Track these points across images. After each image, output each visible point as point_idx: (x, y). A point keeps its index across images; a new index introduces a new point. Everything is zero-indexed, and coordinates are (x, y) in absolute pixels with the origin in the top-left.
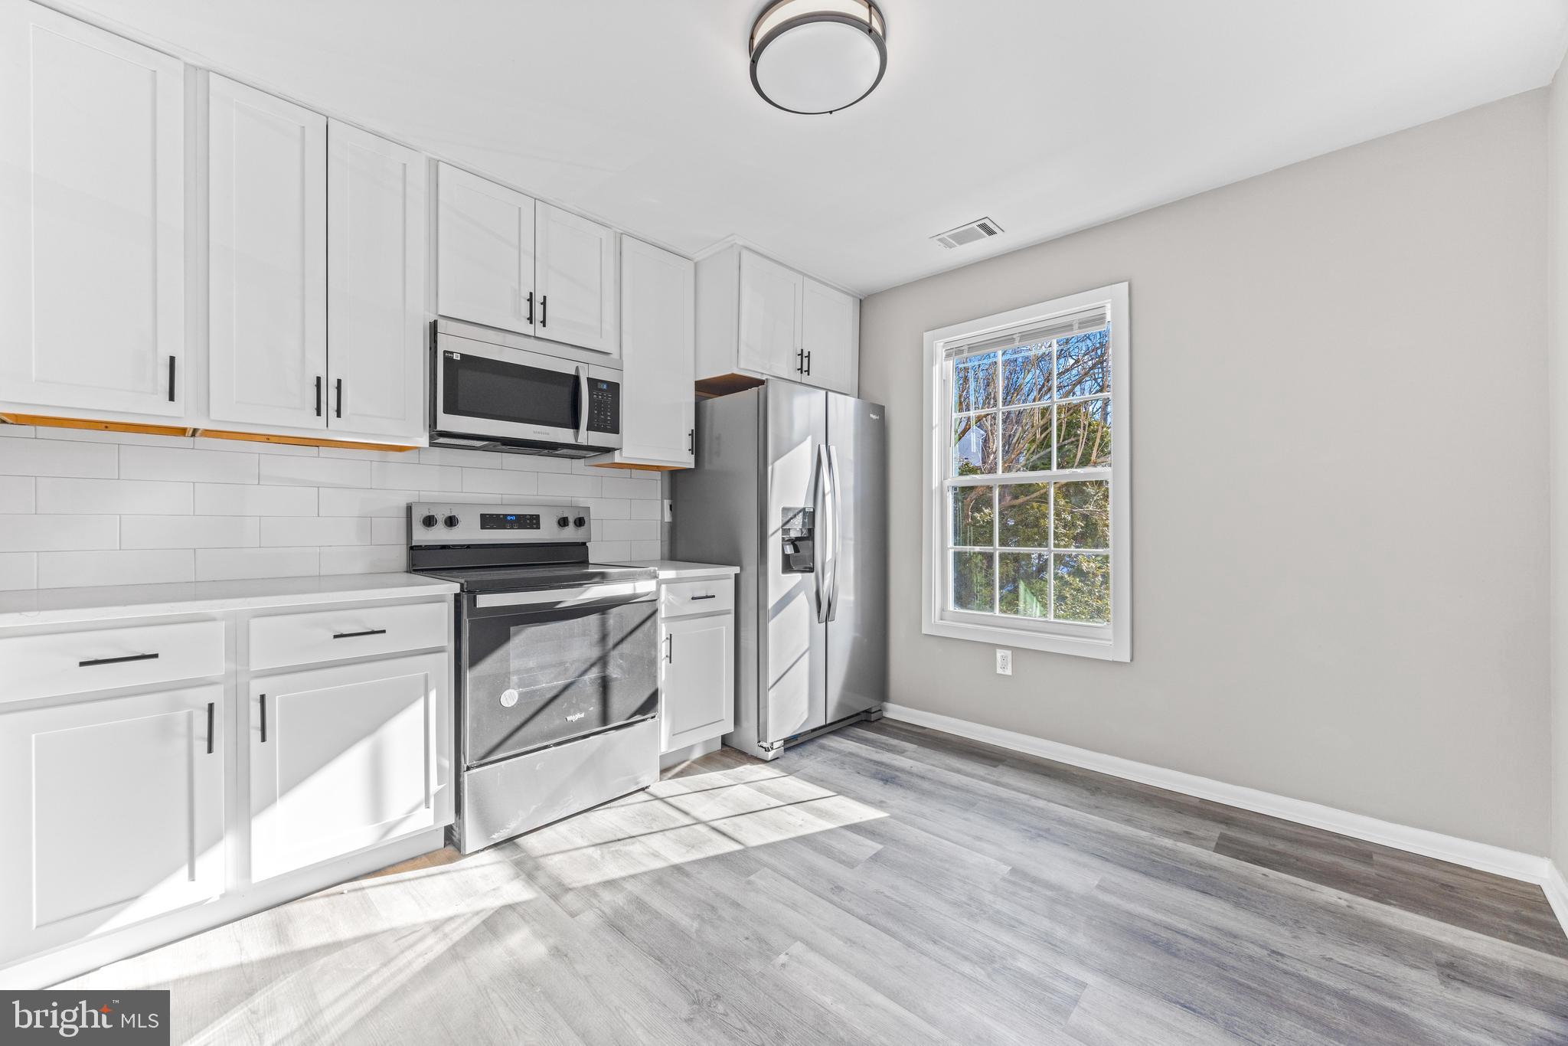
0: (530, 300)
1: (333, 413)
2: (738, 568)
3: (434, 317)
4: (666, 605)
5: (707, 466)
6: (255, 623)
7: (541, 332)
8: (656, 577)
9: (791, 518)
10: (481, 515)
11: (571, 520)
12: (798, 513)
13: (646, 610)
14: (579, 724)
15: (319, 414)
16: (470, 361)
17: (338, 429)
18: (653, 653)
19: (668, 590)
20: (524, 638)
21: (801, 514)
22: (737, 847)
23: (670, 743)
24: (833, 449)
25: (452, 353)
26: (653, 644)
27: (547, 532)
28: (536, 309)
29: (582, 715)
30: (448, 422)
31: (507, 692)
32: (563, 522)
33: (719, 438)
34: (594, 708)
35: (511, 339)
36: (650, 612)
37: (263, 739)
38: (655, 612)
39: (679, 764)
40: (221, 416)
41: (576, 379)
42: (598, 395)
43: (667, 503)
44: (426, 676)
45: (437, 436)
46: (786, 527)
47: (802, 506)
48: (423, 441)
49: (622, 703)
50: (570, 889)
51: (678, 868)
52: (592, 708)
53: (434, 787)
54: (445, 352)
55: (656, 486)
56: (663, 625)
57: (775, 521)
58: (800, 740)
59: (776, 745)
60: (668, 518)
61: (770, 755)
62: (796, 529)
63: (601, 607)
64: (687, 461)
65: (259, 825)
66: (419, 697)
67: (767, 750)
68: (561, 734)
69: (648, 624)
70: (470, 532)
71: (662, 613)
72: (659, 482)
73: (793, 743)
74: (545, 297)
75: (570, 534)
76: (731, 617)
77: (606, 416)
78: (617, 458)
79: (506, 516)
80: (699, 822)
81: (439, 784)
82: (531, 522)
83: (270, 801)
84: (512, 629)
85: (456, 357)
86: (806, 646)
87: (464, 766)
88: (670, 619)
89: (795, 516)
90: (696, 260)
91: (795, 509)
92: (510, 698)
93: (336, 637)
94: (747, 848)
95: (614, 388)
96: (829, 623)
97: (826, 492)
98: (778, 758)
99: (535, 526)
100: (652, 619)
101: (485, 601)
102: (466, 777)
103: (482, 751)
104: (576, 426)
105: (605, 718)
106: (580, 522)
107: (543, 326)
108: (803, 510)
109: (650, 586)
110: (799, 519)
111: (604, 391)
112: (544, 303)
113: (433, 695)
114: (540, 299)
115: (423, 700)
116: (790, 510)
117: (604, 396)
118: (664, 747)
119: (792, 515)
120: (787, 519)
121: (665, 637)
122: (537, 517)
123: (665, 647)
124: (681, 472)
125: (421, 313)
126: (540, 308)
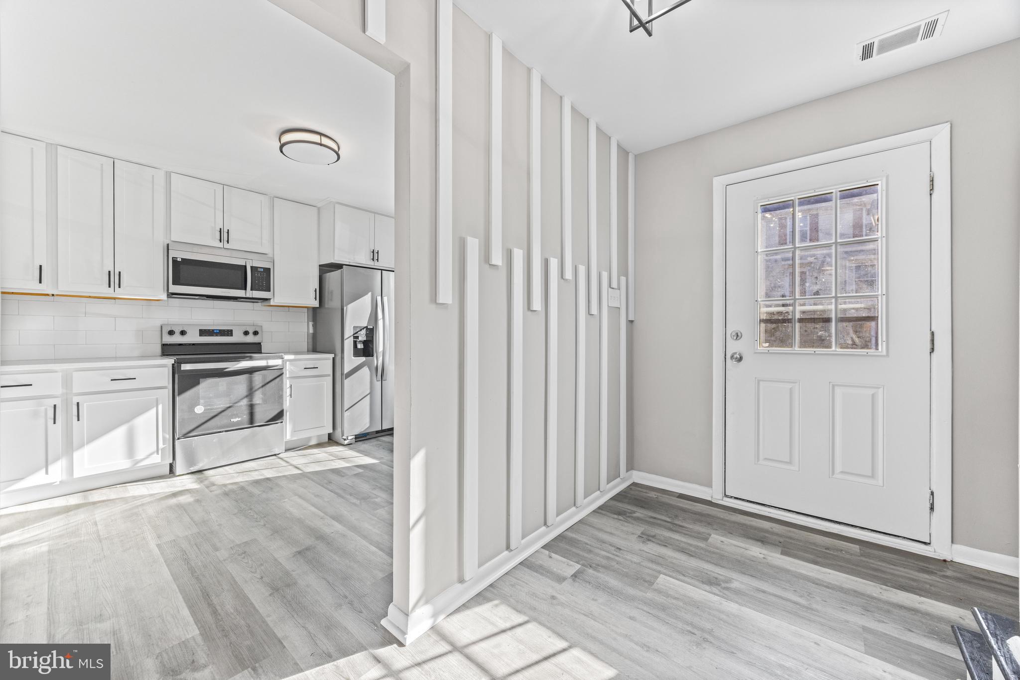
0: (220, 231)
1: (117, 286)
2: (333, 355)
3: (168, 242)
4: (289, 372)
5: (326, 306)
6: (75, 374)
7: (226, 246)
8: (282, 358)
10: (200, 330)
11: (251, 332)
12: (363, 329)
13: (278, 373)
14: (238, 423)
15: (110, 287)
16: (185, 261)
17: (119, 293)
18: (281, 393)
19: (290, 364)
20: (206, 385)
21: (365, 329)
22: (300, 472)
23: (292, 435)
24: (385, 299)
25: (177, 258)
26: (281, 389)
27: (237, 337)
28: (224, 235)
29: (240, 419)
30: (176, 289)
31: (198, 407)
32: (246, 333)
33: (332, 292)
34: (246, 417)
35: (209, 250)
36: (279, 374)
37: (78, 420)
38: (282, 374)
40: (63, 289)
41: (245, 267)
42: (258, 274)
43: (311, 324)
44: (157, 398)
45: (171, 295)
46: (355, 335)
47: (366, 325)
48: (164, 297)
49: (262, 414)
50: (216, 485)
51: (268, 479)
52: (245, 416)
53: (161, 446)
54: (173, 258)
55: (304, 316)
56: (288, 381)
57: (349, 332)
58: (368, 437)
59: (350, 438)
60: (311, 331)
61: (346, 442)
62: (362, 336)
63: (250, 371)
64: (316, 304)
65: (76, 455)
66: (153, 407)
67: (345, 440)
68: (227, 427)
69: (278, 379)
70: (193, 337)
71: (287, 374)
72: (306, 314)
73: (361, 438)
74: (228, 230)
75: (250, 339)
76: (331, 378)
77: (263, 284)
78: (272, 303)
79: (213, 330)
80: (291, 465)
81: (163, 445)
82: (229, 333)
83: (82, 446)
84: (201, 380)
85: (179, 260)
86: (368, 392)
87: (176, 437)
88: (291, 378)
89: (361, 330)
90: (319, 206)
91: (360, 327)
92: (199, 410)
93: (112, 380)
94: (305, 472)
95: (267, 271)
96: (383, 382)
97: (382, 320)
98: (351, 444)
99: (230, 335)
100: (281, 377)
101: (186, 367)
102: (177, 442)
103: (185, 431)
104: (245, 289)
105: (252, 420)
106: (256, 333)
107: (228, 243)
108: (367, 327)
109: (278, 362)
110: (364, 332)
111: (262, 272)
112: (228, 233)
113: (160, 407)
114: (226, 231)
115: (155, 408)
116: (357, 327)
117: (261, 274)
118: (288, 437)
119: (359, 330)
120: (356, 332)
121: (288, 386)
122: (232, 331)
123: (288, 391)
124: (314, 309)
125: (162, 240)
126: (226, 235)
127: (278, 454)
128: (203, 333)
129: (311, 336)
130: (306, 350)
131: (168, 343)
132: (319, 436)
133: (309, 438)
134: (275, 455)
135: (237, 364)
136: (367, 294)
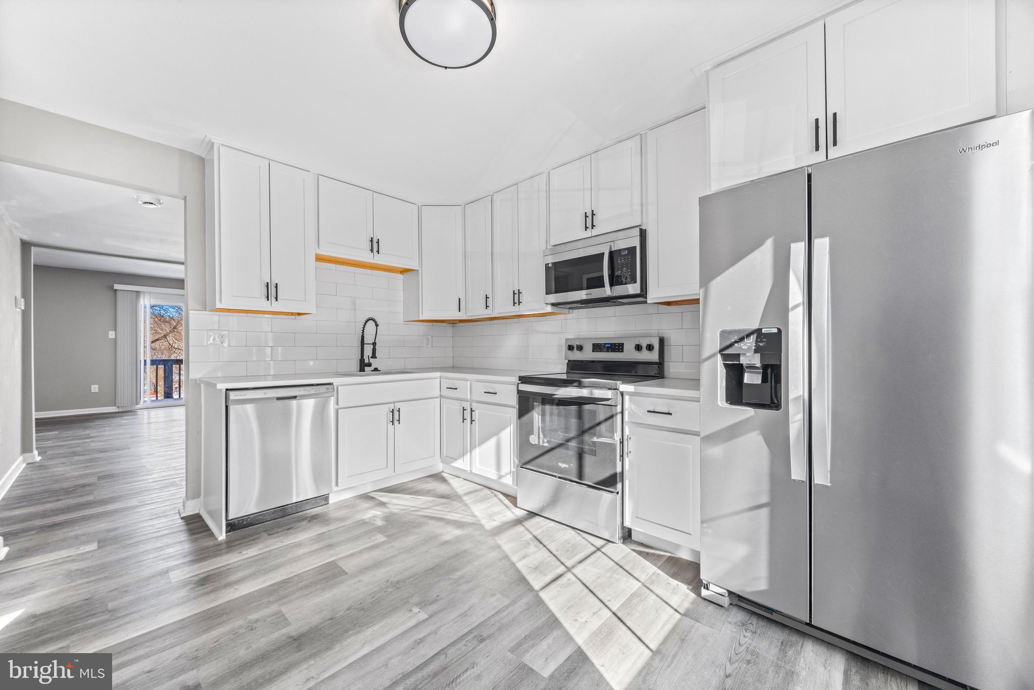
0: (586, 216)
1: (518, 304)
3: (549, 248)
6: (475, 383)
7: (591, 233)
8: (616, 389)
9: (736, 342)
10: (593, 344)
11: (644, 346)
12: (748, 336)
15: (514, 305)
21: (753, 338)
22: (537, 587)
25: (548, 264)
27: (631, 354)
28: (590, 219)
29: (567, 466)
32: (638, 348)
34: (574, 465)
35: (580, 244)
36: (609, 415)
38: (615, 414)
39: (661, 550)
41: (602, 254)
42: (621, 260)
44: (510, 417)
45: (555, 306)
46: (728, 351)
47: (755, 326)
48: (550, 309)
54: (545, 265)
57: (711, 344)
58: (774, 617)
59: (718, 588)
61: (706, 594)
63: (579, 402)
65: (474, 453)
66: (509, 426)
68: (556, 472)
69: (608, 423)
70: (588, 355)
74: (593, 212)
75: (643, 356)
77: (627, 273)
78: (650, 299)
79: (605, 344)
80: (570, 568)
81: (513, 468)
83: (476, 446)
85: (550, 265)
87: (520, 465)
88: (631, 423)
89: (742, 339)
91: (739, 331)
93: (485, 392)
95: (633, 251)
98: (719, 605)
99: (621, 350)
100: (613, 418)
101: (522, 387)
103: (525, 461)
104: (605, 286)
105: (581, 474)
106: (650, 347)
107: (593, 229)
108: (758, 331)
110: (751, 342)
111: (626, 255)
112: (594, 215)
113: (512, 426)
116: (730, 332)
117: (624, 259)
119: (736, 338)
120: (728, 343)
121: (627, 436)
122: (622, 344)
123: (627, 444)
125: (544, 247)
127: (613, 543)
131: (571, 359)
133: (677, 546)
134: (608, 541)
136: (759, 244)
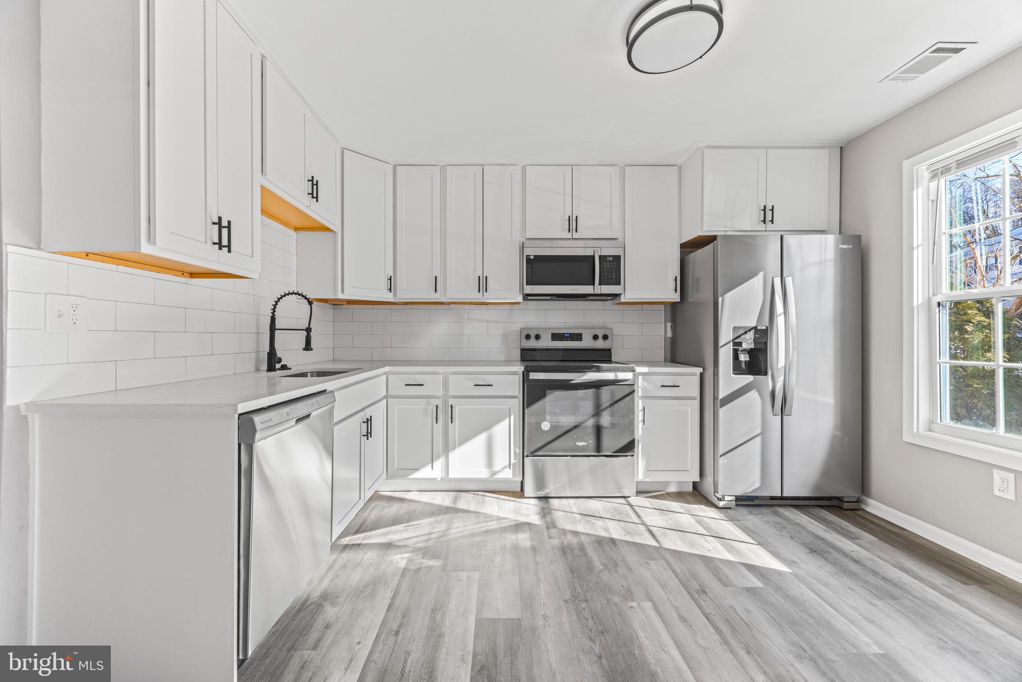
0: (569, 220)
1: (484, 290)
2: (702, 369)
3: (524, 240)
4: (642, 389)
5: (690, 299)
6: (451, 377)
7: (576, 236)
8: (634, 371)
9: (743, 334)
10: (552, 334)
11: (600, 336)
12: (750, 330)
13: (628, 390)
14: (583, 449)
15: (479, 291)
16: (538, 258)
17: (488, 297)
18: (631, 416)
19: (643, 379)
20: (553, 398)
21: (752, 332)
22: (655, 544)
23: (645, 475)
24: (789, 281)
25: (530, 256)
26: (631, 411)
27: (587, 343)
28: (572, 224)
29: (585, 444)
30: (529, 289)
31: (544, 423)
32: (595, 337)
33: (698, 280)
34: (592, 442)
35: (560, 243)
36: (629, 391)
37: (452, 422)
38: (633, 392)
39: (657, 491)
40: (450, 296)
41: (594, 256)
42: (607, 265)
43: (669, 325)
44: (510, 408)
45: (527, 297)
46: (736, 341)
47: (754, 325)
48: (520, 299)
49: (610, 442)
51: (613, 541)
52: (591, 441)
53: (513, 461)
54: (527, 256)
55: (661, 314)
56: (640, 401)
57: (726, 335)
58: (756, 502)
59: (727, 498)
60: (669, 334)
61: (721, 504)
62: (748, 342)
63: (597, 385)
64: (676, 297)
65: (451, 455)
66: (507, 418)
67: (720, 499)
68: (573, 451)
69: (628, 399)
70: (546, 342)
71: (639, 393)
72: (663, 312)
73: (746, 502)
74: (577, 217)
75: (600, 344)
76: (697, 403)
77: (612, 275)
78: (623, 300)
79: (564, 334)
80: (643, 524)
81: (515, 460)
82: (578, 337)
83: (454, 448)
84: (547, 391)
85: (532, 257)
86: (758, 431)
87: (525, 454)
88: (643, 397)
89: (746, 333)
90: (681, 165)
91: (744, 327)
92: (546, 426)
93: (475, 385)
95: (617, 258)
96: (785, 418)
97: (783, 316)
98: (729, 508)
99: (579, 339)
100: (631, 396)
101: (534, 376)
102: (526, 459)
103: (532, 449)
104: (594, 284)
105: (598, 448)
106: (605, 337)
107: (576, 232)
108: (755, 328)
109: (628, 376)
110: (751, 335)
111: (611, 261)
112: (576, 220)
113: (512, 417)
114: (574, 218)
115: (508, 418)
116: (739, 328)
117: (610, 264)
118: (641, 477)
119: (742, 332)
120: (738, 335)
121: (641, 408)
122: (581, 334)
123: (641, 414)
124: (673, 305)
125: (518, 238)
126: (574, 222)
127: (628, 497)
128: (556, 337)
129: (669, 341)
130: (663, 360)
131: (526, 348)
132: (679, 483)
133: (667, 483)
134: (624, 497)
135: (582, 376)
136: (756, 275)
